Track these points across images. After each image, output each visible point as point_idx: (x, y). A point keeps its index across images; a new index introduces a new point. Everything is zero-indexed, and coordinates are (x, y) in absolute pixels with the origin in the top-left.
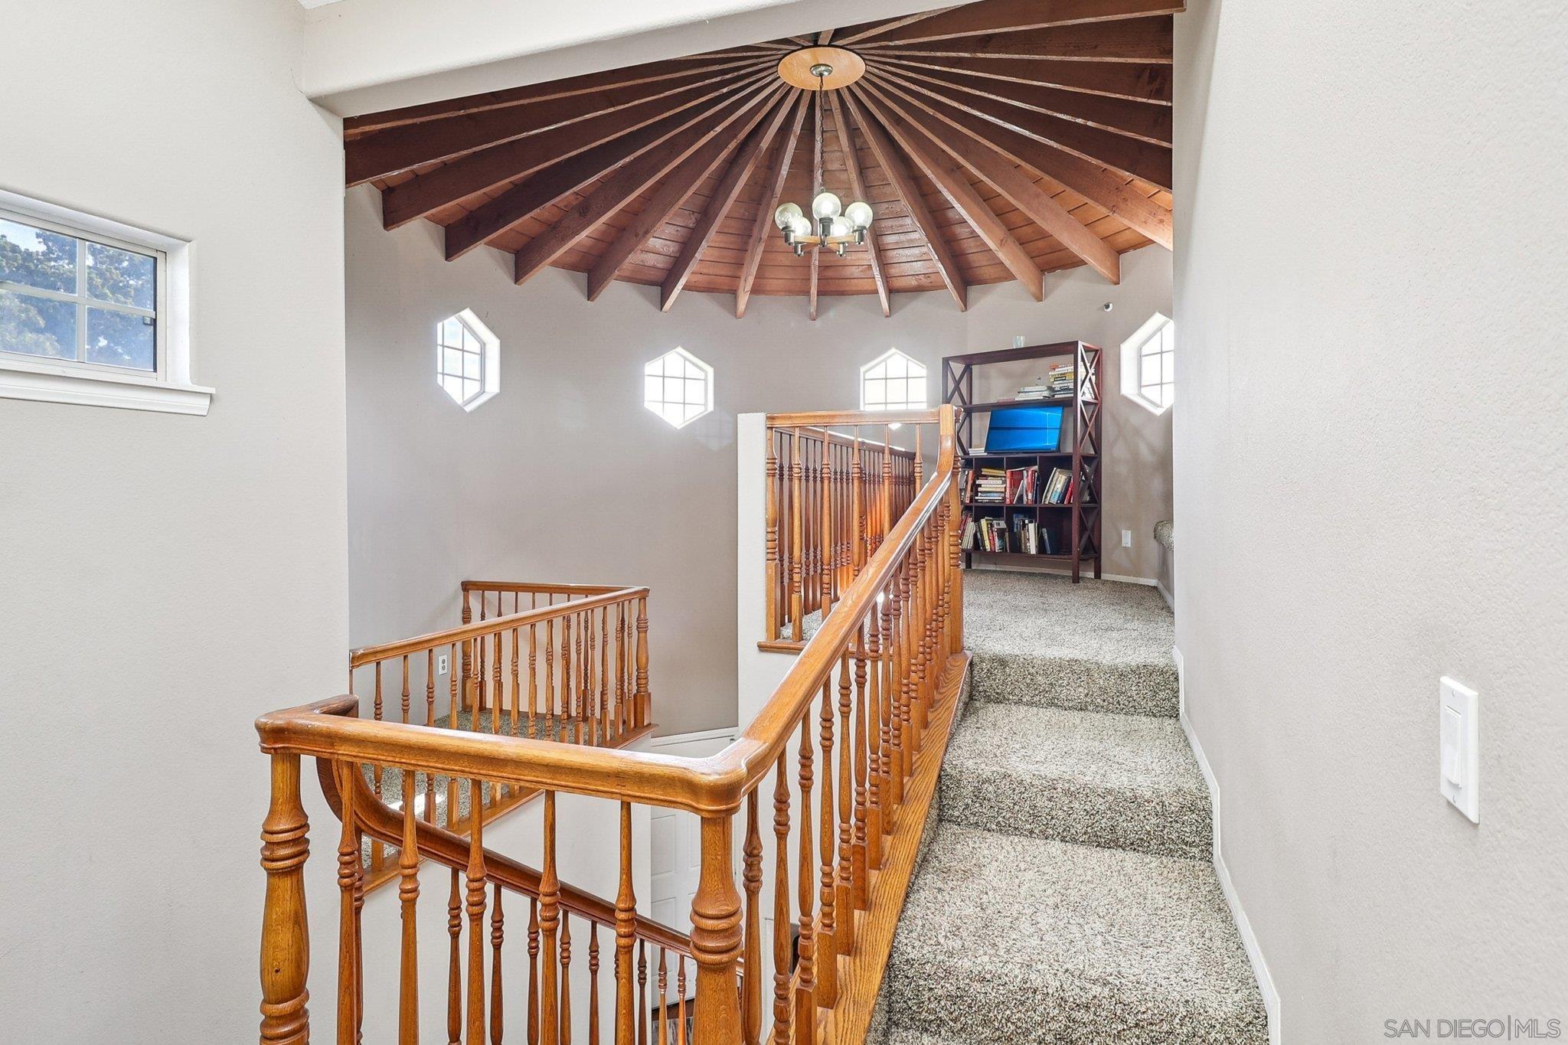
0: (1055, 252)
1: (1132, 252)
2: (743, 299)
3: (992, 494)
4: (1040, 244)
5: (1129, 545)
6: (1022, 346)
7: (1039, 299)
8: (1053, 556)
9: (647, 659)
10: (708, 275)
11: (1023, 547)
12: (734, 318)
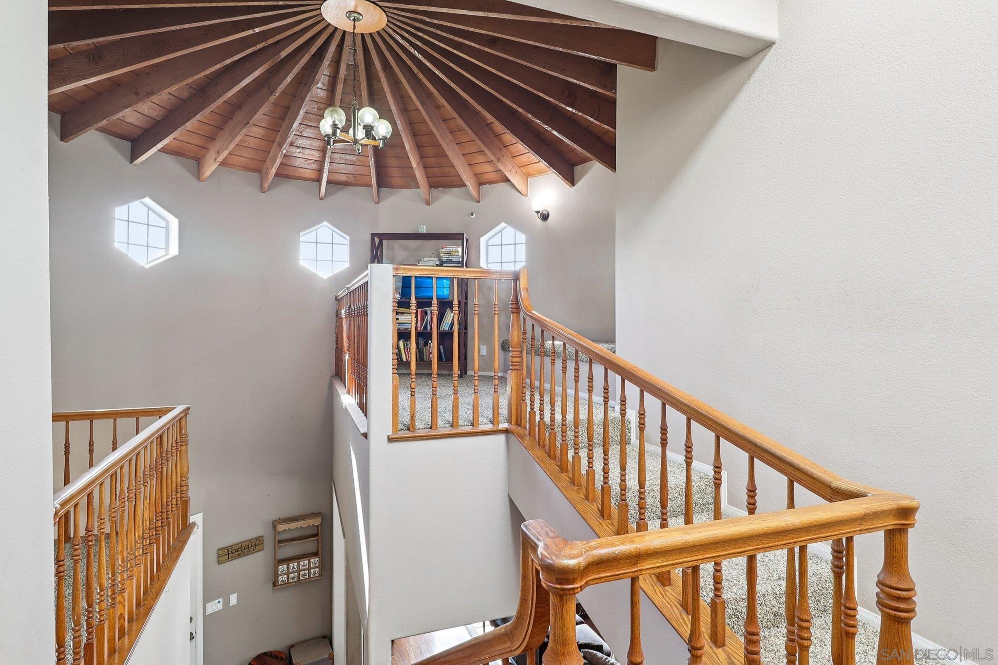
0: (444, 177)
1: (487, 186)
2: (210, 167)
3: (405, 325)
4: (437, 170)
5: (485, 354)
6: (425, 232)
7: (428, 204)
8: (447, 362)
9: (188, 469)
10: (180, 141)
11: (425, 358)
12: (197, 181)
